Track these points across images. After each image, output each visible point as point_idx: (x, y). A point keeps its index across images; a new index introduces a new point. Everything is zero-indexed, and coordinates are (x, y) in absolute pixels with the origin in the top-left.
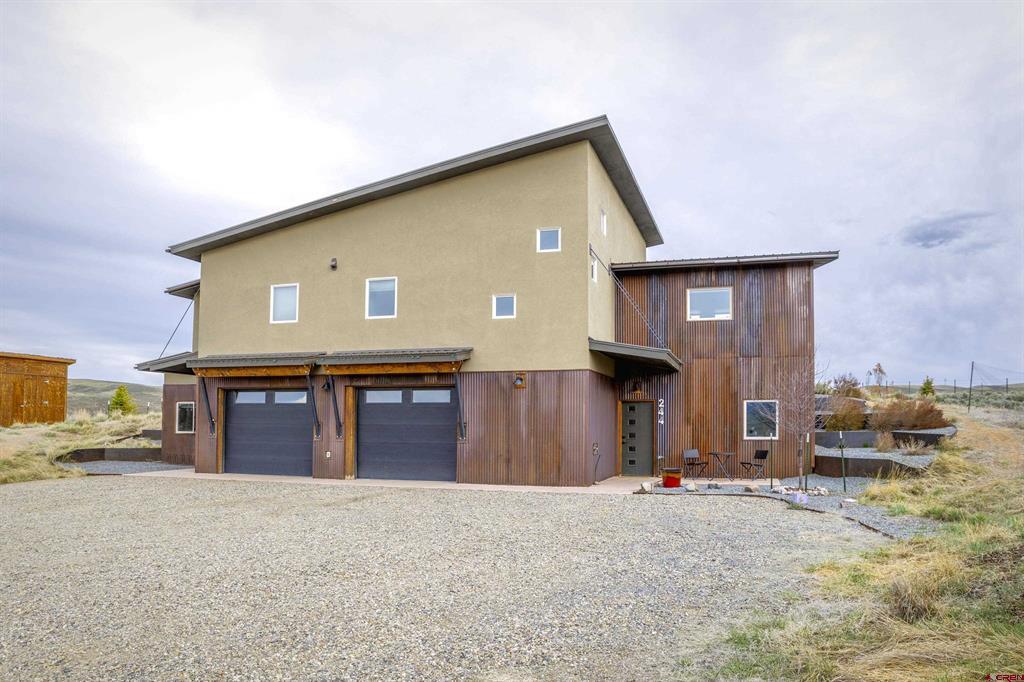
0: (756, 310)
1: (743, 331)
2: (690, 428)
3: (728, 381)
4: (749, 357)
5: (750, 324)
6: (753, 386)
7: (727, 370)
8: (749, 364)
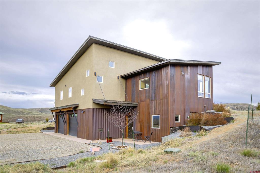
0: (155, 84)
1: (152, 91)
2: (140, 124)
3: (148, 109)
4: (153, 100)
5: (153, 89)
6: (154, 110)
7: (148, 105)
8: (153, 103)
